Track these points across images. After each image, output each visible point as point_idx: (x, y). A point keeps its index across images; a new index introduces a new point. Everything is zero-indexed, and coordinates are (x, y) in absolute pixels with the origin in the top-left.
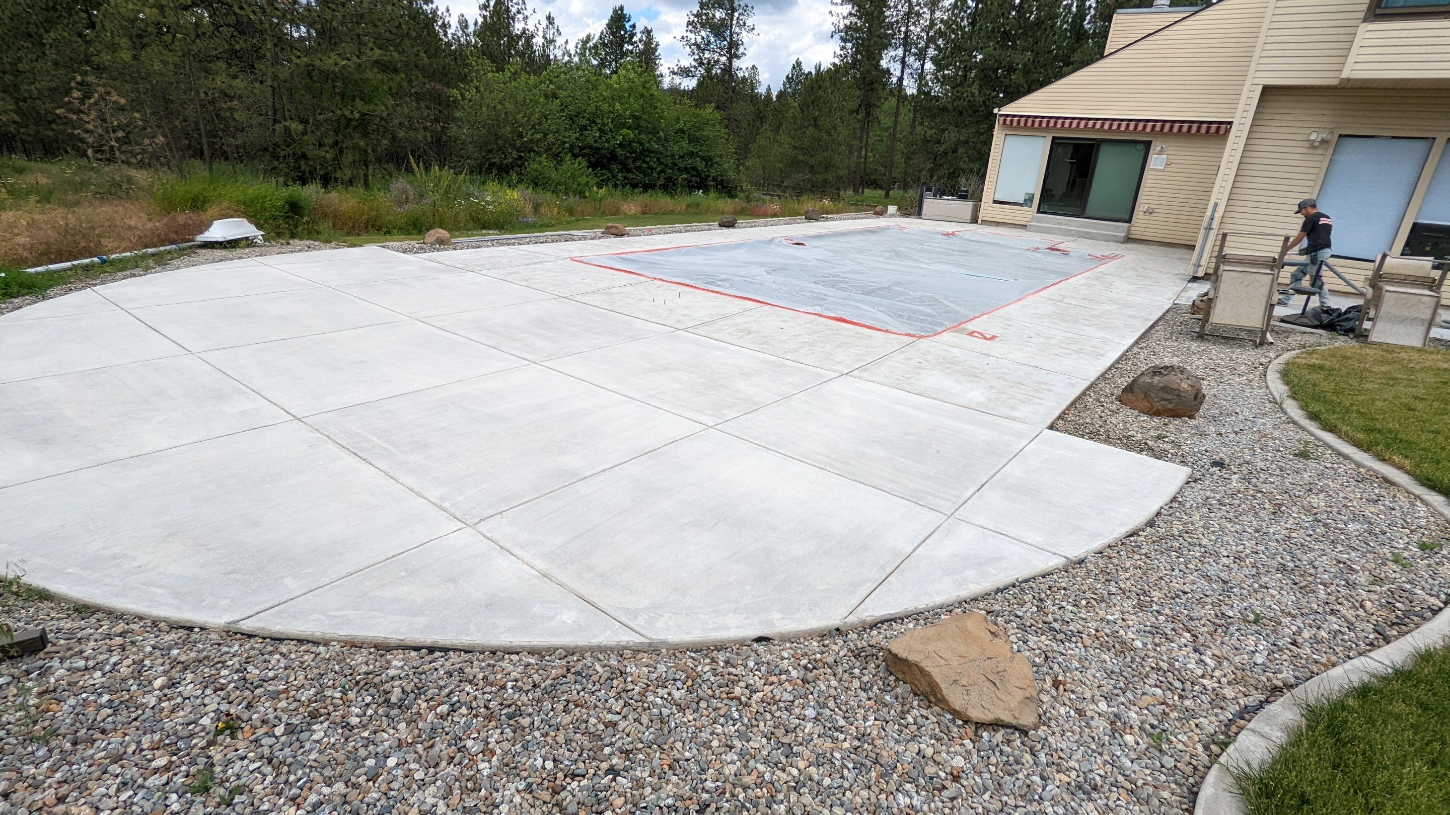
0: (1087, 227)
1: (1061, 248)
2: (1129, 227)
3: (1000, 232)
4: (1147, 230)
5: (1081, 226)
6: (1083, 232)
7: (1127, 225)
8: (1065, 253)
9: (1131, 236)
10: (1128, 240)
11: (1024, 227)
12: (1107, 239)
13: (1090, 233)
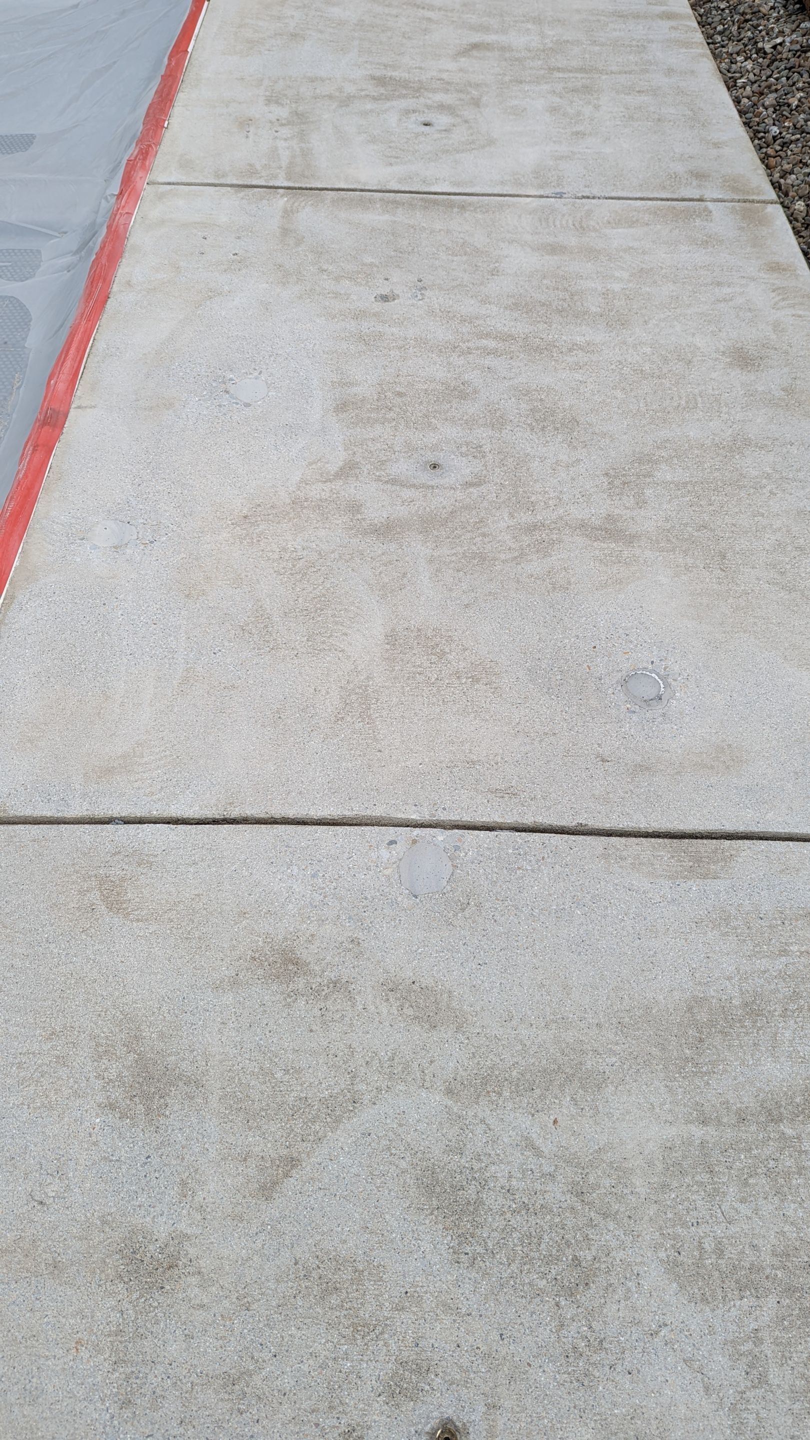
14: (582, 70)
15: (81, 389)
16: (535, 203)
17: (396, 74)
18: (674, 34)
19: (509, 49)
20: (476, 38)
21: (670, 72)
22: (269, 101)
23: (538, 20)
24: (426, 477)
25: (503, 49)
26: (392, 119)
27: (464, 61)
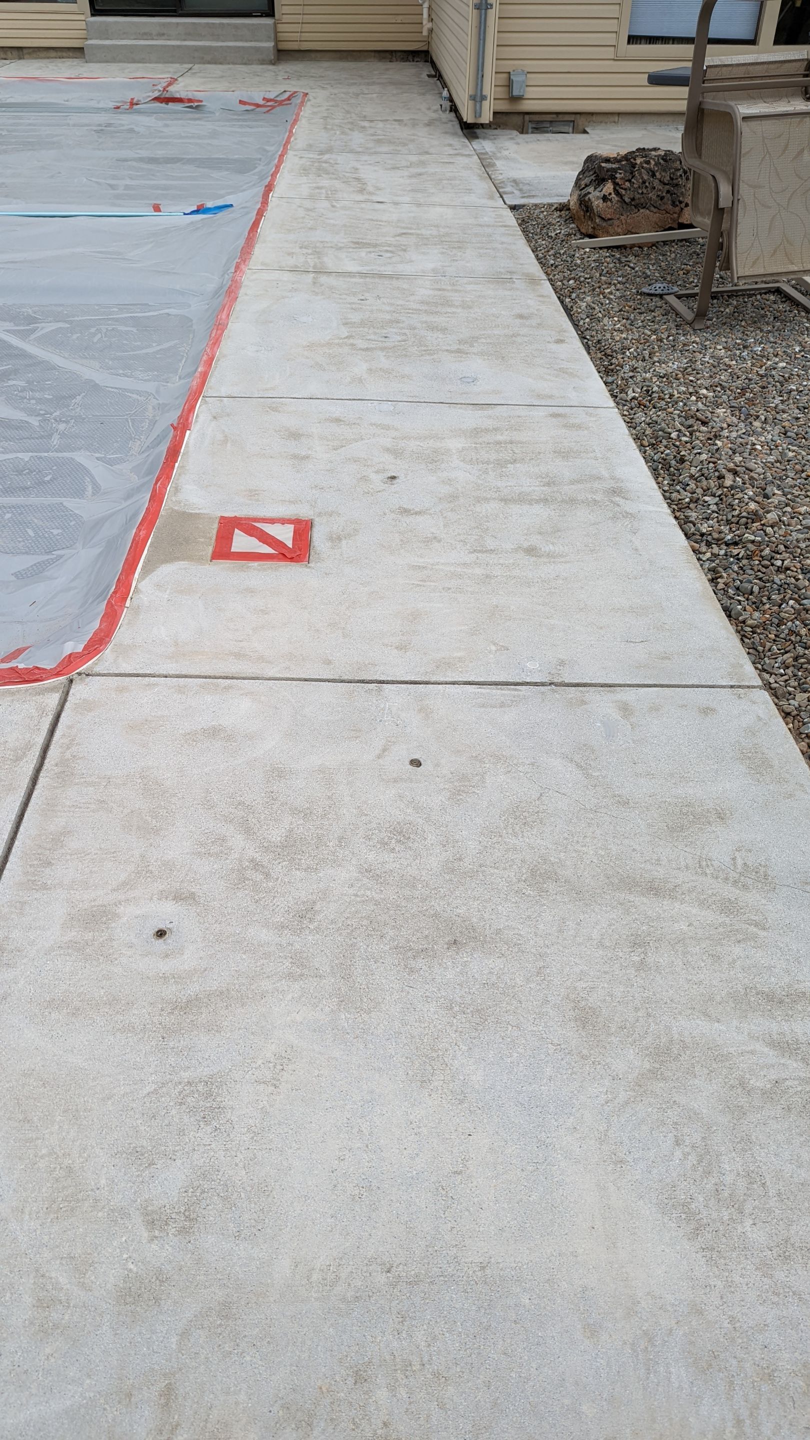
0: (201, 37)
1: (183, 95)
2: (275, 24)
3: (37, 74)
4: (307, 27)
5: (189, 35)
6: (197, 49)
7: (268, 21)
8: (193, 105)
9: (283, 46)
10: (282, 55)
11: (78, 52)
12: (245, 58)
13: (210, 48)
14: (458, 242)
15: (231, 319)
16: (432, 278)
17: (364, 241)
18: (507, 232)
19: (422, 235)
20: (405, 231)
21: (502, 243)
22: (301, 248)
23: (437, 226)
24: (383, 339)
25: (418, 235)
26: (363, 254)
27: (397, 238)
